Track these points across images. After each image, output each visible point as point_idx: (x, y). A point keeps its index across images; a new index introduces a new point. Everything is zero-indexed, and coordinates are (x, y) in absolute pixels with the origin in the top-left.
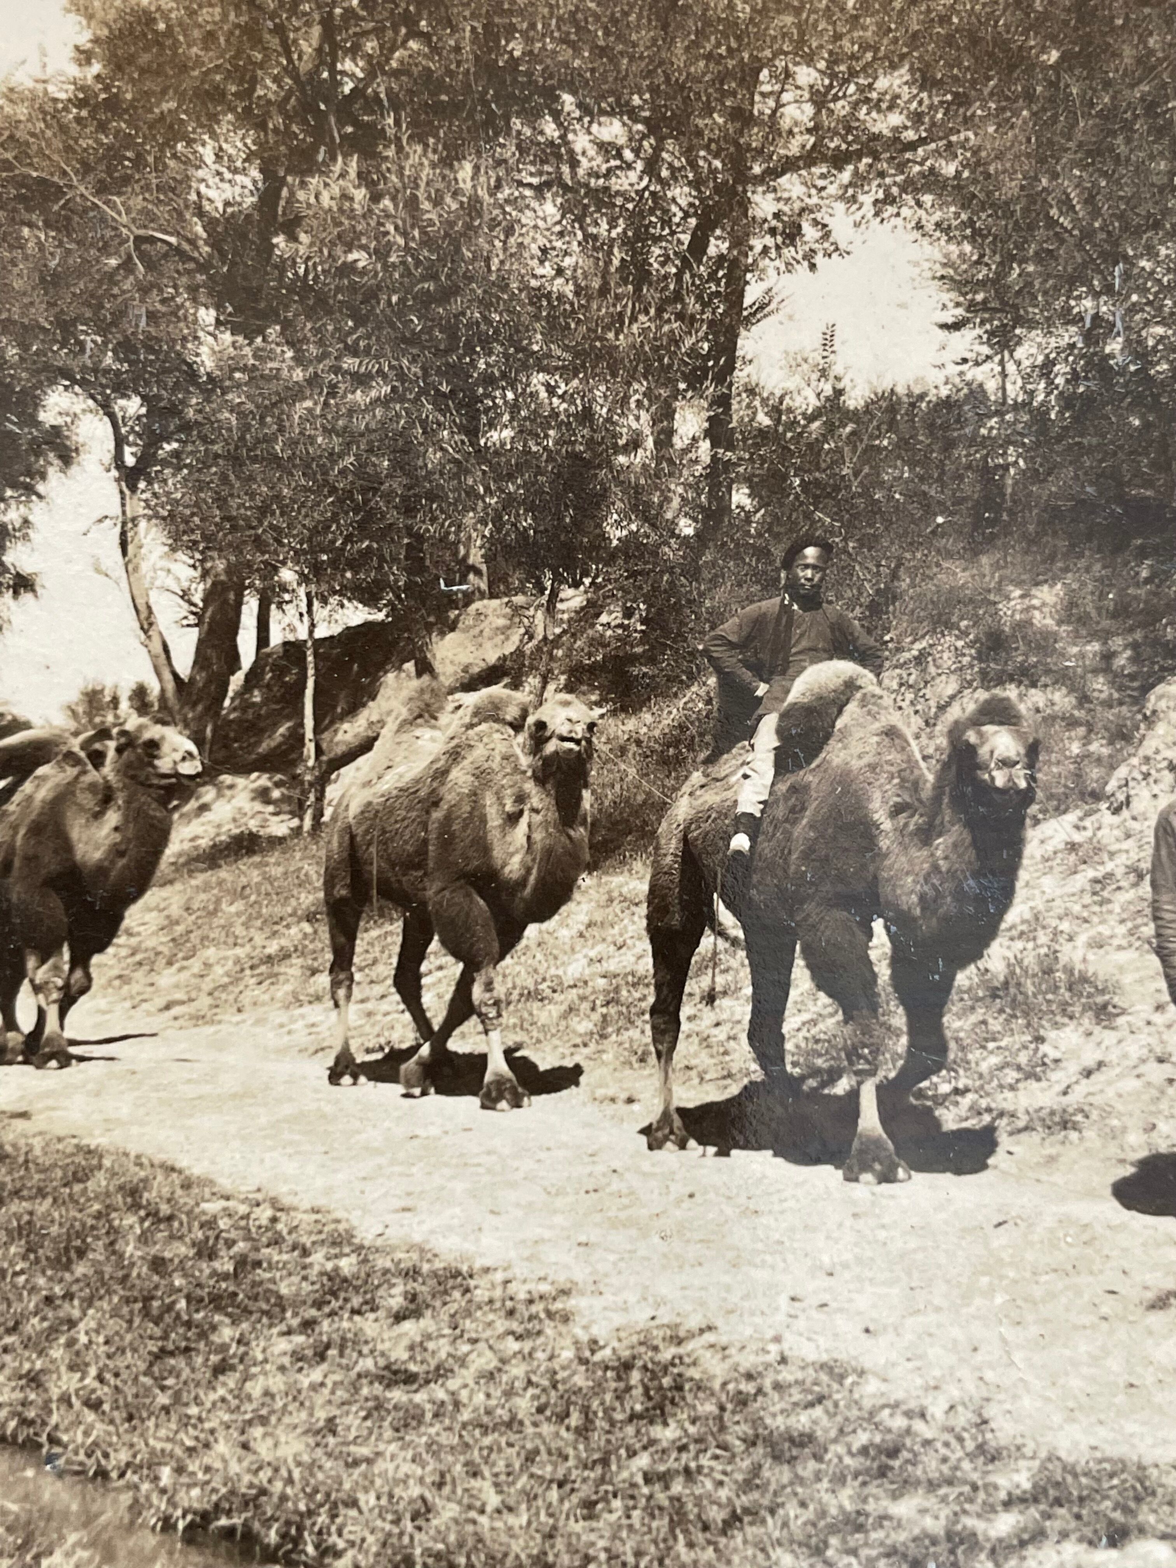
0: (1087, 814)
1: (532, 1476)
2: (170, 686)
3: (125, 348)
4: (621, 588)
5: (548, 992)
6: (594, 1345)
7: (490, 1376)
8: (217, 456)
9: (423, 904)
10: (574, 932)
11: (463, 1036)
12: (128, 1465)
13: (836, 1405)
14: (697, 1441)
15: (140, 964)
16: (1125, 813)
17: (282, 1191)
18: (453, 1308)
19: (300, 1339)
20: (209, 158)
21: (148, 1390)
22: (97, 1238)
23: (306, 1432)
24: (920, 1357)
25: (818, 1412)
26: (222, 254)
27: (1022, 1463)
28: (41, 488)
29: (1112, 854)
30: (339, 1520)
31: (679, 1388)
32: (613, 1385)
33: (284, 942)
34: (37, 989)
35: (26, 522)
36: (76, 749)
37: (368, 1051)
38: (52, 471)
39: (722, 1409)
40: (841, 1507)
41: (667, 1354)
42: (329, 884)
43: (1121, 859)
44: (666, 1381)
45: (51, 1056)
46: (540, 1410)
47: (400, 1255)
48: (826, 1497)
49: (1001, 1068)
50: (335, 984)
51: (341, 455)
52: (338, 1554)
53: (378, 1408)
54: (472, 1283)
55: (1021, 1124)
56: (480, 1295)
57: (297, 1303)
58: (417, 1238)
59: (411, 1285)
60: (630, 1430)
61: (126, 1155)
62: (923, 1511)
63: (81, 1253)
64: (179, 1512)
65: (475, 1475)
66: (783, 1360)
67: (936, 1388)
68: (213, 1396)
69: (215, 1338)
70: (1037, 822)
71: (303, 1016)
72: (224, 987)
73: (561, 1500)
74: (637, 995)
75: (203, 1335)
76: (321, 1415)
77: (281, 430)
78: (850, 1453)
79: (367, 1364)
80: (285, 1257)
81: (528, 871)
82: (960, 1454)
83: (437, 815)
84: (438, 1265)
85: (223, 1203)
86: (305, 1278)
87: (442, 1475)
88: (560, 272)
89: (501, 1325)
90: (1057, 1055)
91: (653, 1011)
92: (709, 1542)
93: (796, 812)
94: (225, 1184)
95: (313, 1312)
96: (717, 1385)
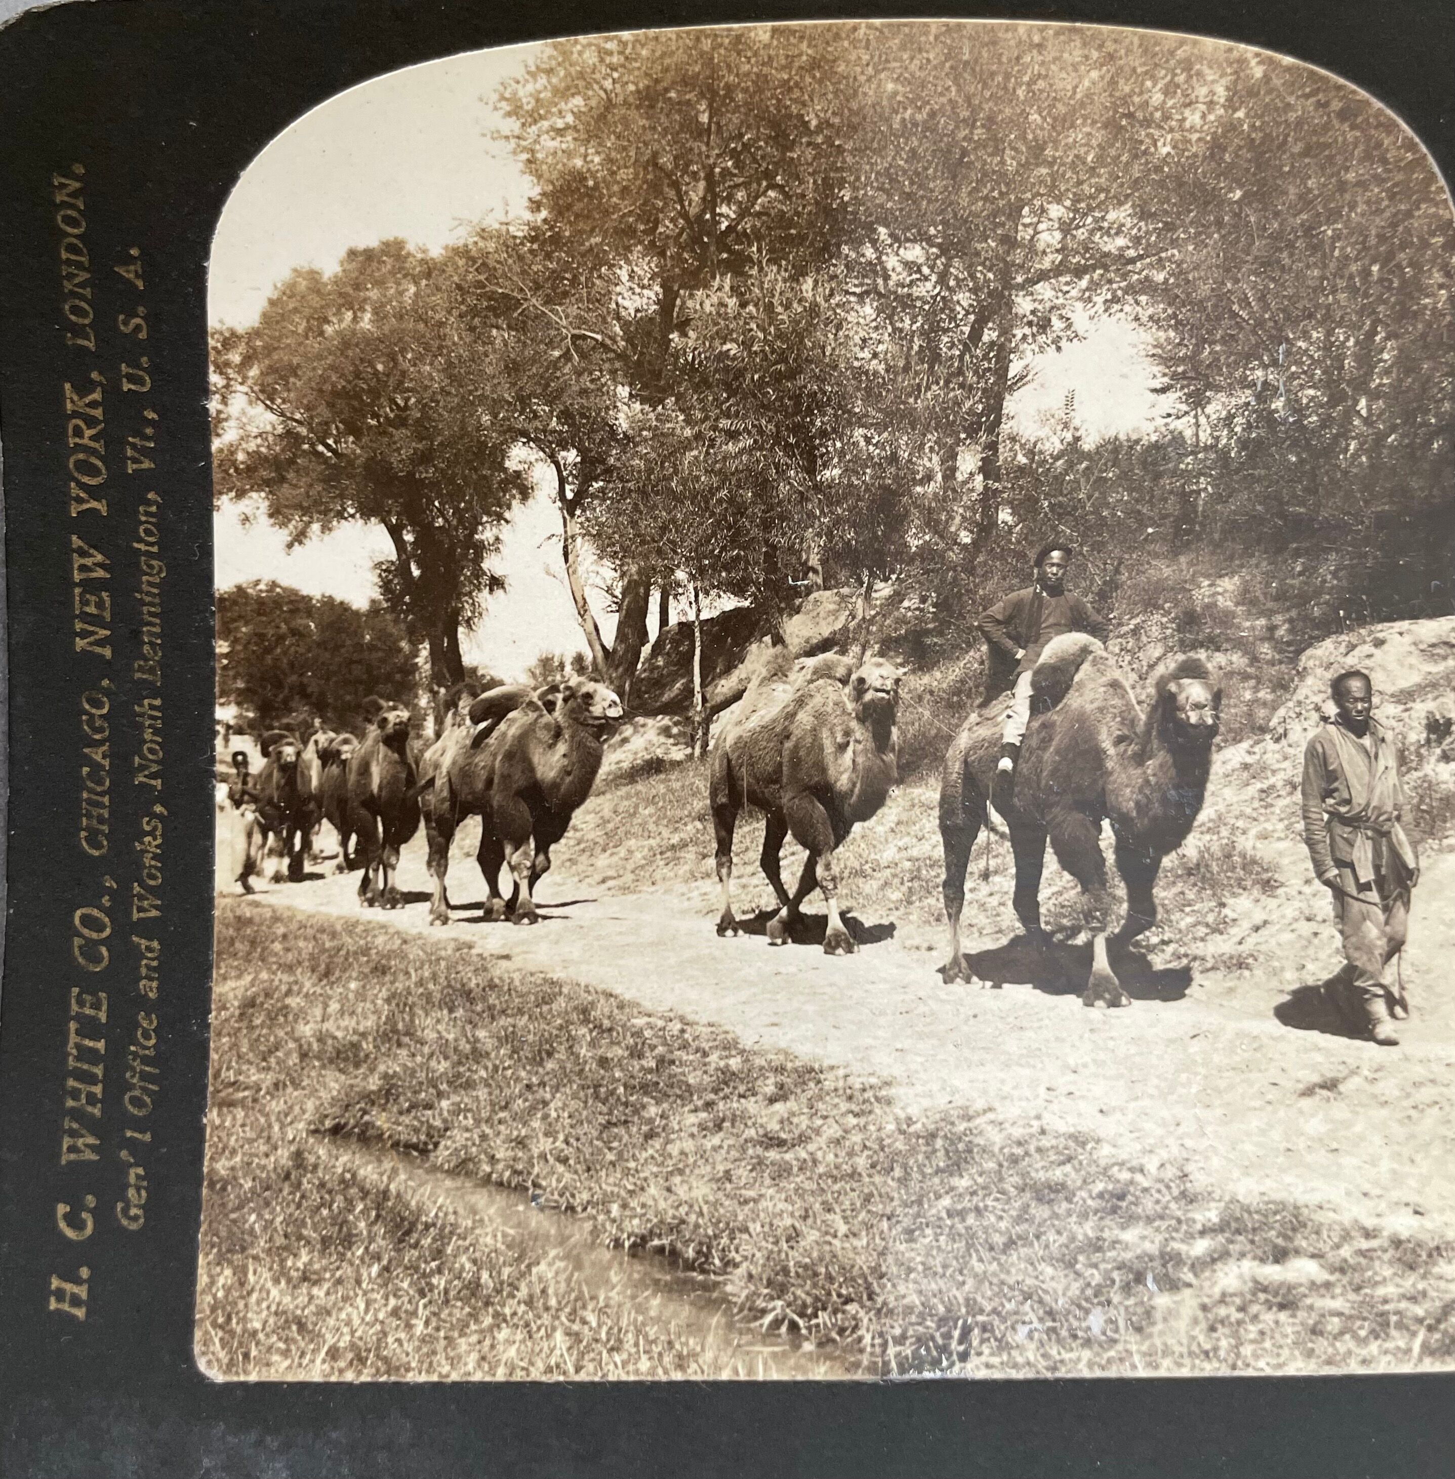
0: (1257, 743)
1: (869, 1211)
2: (600, 654)
3: (566, 416)
4: (919, 582)
5: (869, 871)
6: (910, 1121)
7: (838, 1142)
8: (630, 491)
9: (780, 808)
10: (887, 828)
11: (810, 902)
12: (588, 1202)
13: (1081, 1163)
14: (983, 1188)
15: (583, 851)
16: (1284, 742)
17: (687, 1011)
18: (809, 1094)
19: (704, 1115)
20: (625, 278)
21: (600, 1150)
22: (561, 1043)
23: (710, 1180)
24: (1139, 1130)
25: (1068, 1168)
26: (634, 347)
27: (1213, 1205)
28: (507, 515)
29: (1274, 772)
30: (736, 1242)
31: (970, 1151)
32: (924, 1149)
33: (682, 835)
34: (513, 868)
35: (497, 539)
36: (535, 699)
37: (744, 913)
38: (515, 503)
39: (1001, 1165)
40: (1086, 1235)
41: (961, 1127)
42: (714, 794)
43: (1281, 776)
44: (961, 1146)
45: (525, 915)
46: (873, 1166)
47: (771, 1057)
48: (1075, 1228)
49: (1194, 926)
50: (720, 865)
51: (718, 489)
52: (736, 1265)
53: (759, 1164)
54: (822, 1077)
55: (1209, 965)
56: (828, 1085)
57: (701, 1090)
58: (783, 1045)
59: (780, 1078)
60: (936, 1180)
61: (578, 985)
62: (1143, 1238)
63: (550, 1054)
64: (625, 1236)
65: (829, 1211)
66: (1043, 1132)
67: (1151, 1152)
68: (645, 1155)
69: (645, 1114)
70: (1220, 748)
71: (697, 888)
72: (642, 867)
73: (890, 1229)
74: (933, 873)
75: (636, 1112)
76: (721, 1168)
77: (676, 472)
78: (1091, 1197)
79: (751, 1133)
80: (691, 1057)
81: (854, 785)
82: (1168, 1198)
83: (789, 745)
84: (798, 1063)
85: (646, 1019)
86: (705, 1072)
87: (806, 1211)
88: (875, 355)
89: (844, 1106)
90: (1234, 916)
91: (946, 884)
92: (994, 1259)
93: (1045, 743)
94: (647, 1005)
95: (713, 1096)
96: (996, 1150)
